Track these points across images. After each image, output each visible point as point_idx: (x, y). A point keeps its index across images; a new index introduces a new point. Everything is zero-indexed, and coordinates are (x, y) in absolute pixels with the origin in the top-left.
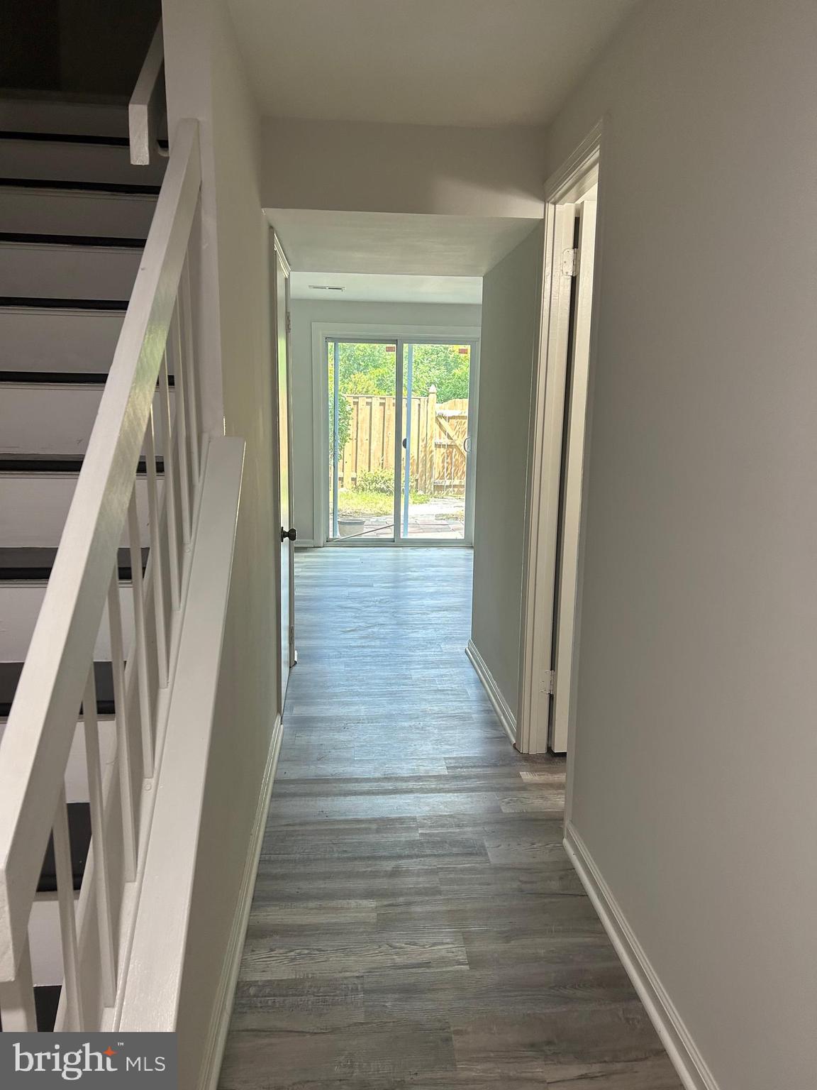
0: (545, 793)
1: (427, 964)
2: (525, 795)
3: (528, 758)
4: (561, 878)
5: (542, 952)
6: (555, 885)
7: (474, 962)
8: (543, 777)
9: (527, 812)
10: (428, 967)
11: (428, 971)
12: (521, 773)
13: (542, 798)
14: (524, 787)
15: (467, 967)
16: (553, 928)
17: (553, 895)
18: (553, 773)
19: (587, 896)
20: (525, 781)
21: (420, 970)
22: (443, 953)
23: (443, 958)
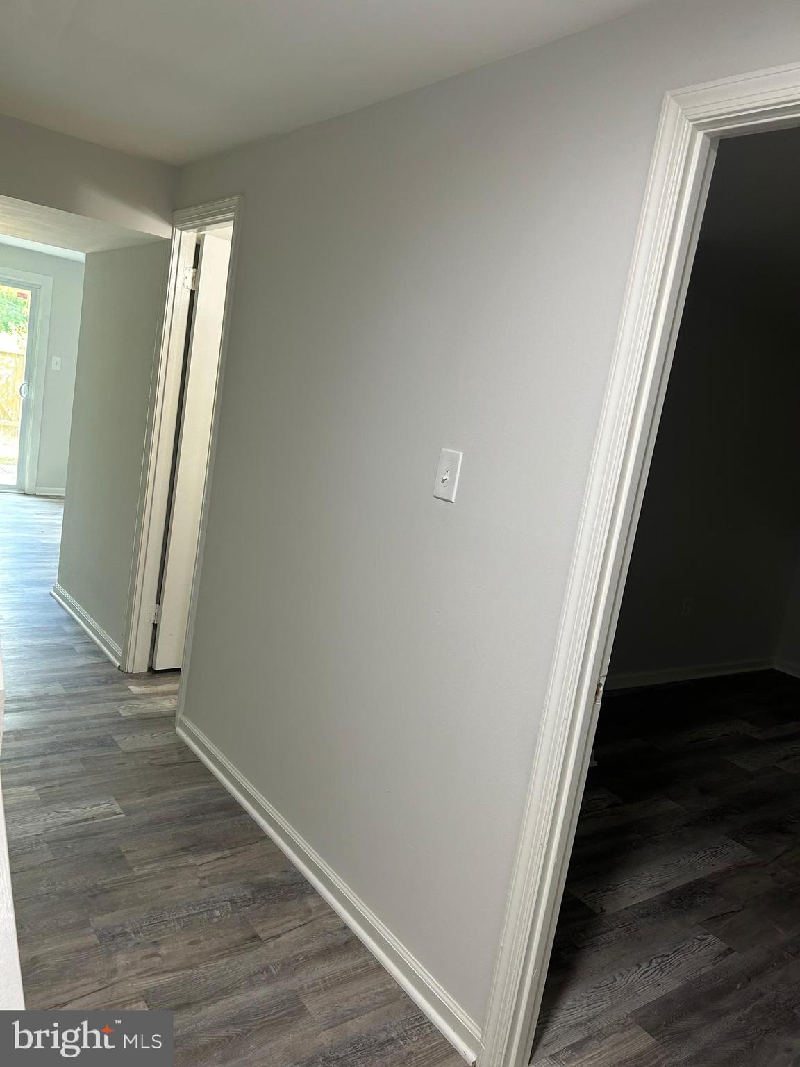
0: (153, 699)
1: (92, 818)
2: (137, 703)
3: (134, 677)
4: (179, 753)
5: (176, 798)
6: (176, 758)
7: (127, 811)
8: (148, 689)
9: (143, 714)
10: (93, 820)
11: (93, 822)
12: (130, 687)
13: (151, 703)
14: (136, 697)
15: (124, 815)
16: (181, 783)
17: (176, 764)
18: (156, 685)
19: (201, 761)
20: (134, 693)
21: (88, 823)
22: (102, 810)
23: (103, 813)
